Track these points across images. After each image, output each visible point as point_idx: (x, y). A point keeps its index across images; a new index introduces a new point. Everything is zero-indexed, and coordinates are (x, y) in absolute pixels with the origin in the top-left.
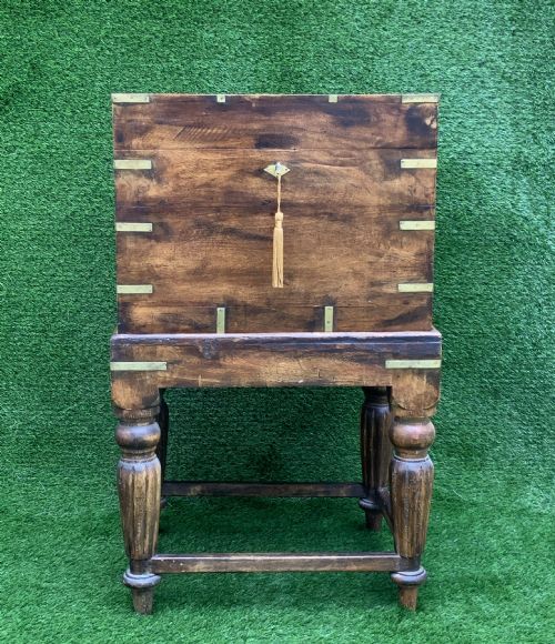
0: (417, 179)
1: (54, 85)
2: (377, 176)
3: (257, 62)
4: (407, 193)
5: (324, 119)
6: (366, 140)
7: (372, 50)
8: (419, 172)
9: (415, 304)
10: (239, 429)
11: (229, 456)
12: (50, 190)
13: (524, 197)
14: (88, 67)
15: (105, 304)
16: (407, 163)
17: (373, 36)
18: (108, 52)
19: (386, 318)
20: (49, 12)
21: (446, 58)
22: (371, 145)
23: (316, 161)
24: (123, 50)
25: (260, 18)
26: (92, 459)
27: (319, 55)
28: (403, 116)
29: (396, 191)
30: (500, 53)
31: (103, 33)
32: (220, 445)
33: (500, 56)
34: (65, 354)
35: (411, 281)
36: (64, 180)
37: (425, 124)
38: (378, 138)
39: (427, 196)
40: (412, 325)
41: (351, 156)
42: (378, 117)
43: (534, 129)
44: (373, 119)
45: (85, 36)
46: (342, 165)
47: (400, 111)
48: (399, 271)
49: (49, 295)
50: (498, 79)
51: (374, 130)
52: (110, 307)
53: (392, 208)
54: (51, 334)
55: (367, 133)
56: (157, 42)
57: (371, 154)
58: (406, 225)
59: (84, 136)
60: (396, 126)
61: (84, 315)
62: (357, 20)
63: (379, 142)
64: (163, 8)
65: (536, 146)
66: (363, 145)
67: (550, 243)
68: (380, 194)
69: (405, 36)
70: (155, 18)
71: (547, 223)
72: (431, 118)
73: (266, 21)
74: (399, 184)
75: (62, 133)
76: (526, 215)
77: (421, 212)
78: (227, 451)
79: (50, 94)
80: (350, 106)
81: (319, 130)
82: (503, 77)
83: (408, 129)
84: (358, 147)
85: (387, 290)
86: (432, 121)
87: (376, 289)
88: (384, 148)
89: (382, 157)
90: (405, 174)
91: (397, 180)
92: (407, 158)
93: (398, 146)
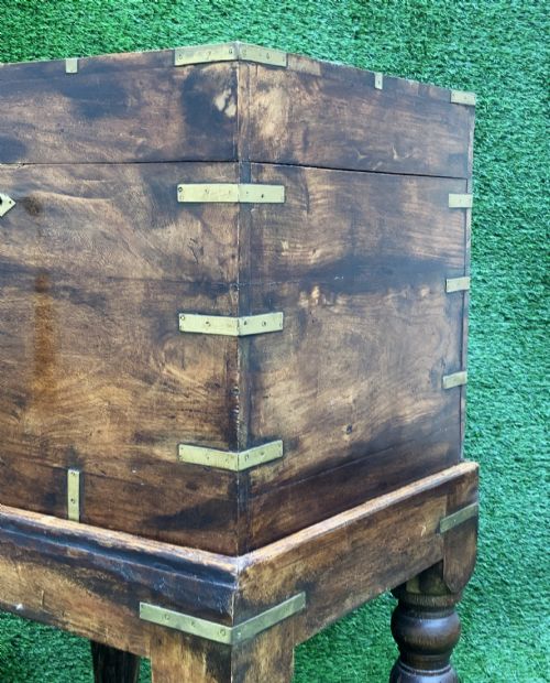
0: (204, 225)
2: (140, 217)
4: (188, 254)
5: (59, 105)
6: (121, 145)
8: (208, 210)
9: (208, 493)
16: (190, 193)
19: (160, 512)
22: (130, 155)
23: (51, 188)
28: (177, 94)
29: (171, 249)
35: (199, 442)
37: (216, 108)
38: (140, 141)
39: (223, 262)
40: (202, 537)
41: (99, 178)
42: (138, 97)
44: (131, 101)
46: (87, 195)
47: (173, 82)
48: (181, 417)
51: (133, 124)
53: (165, 285)
55: (119, 129)
57: (131, 174)
58: (191, 323)
60: (167, 116)
63: (141, 148)
66: (117, 156)
68: (147, 254)
72: (225, 94)
74: (177, 235)
77: (214, 297)
80: (96, 79)
81: (54, 128)
83: (187, 121)
84: (109, 159)
85: (162, 453)
86: (227, 101)
87: (144, 448)
88: (151, 161)
89: (146, 179)
90: (185, 214)
91: (172, 228)
92: (188, 181)
93: (171, 156)
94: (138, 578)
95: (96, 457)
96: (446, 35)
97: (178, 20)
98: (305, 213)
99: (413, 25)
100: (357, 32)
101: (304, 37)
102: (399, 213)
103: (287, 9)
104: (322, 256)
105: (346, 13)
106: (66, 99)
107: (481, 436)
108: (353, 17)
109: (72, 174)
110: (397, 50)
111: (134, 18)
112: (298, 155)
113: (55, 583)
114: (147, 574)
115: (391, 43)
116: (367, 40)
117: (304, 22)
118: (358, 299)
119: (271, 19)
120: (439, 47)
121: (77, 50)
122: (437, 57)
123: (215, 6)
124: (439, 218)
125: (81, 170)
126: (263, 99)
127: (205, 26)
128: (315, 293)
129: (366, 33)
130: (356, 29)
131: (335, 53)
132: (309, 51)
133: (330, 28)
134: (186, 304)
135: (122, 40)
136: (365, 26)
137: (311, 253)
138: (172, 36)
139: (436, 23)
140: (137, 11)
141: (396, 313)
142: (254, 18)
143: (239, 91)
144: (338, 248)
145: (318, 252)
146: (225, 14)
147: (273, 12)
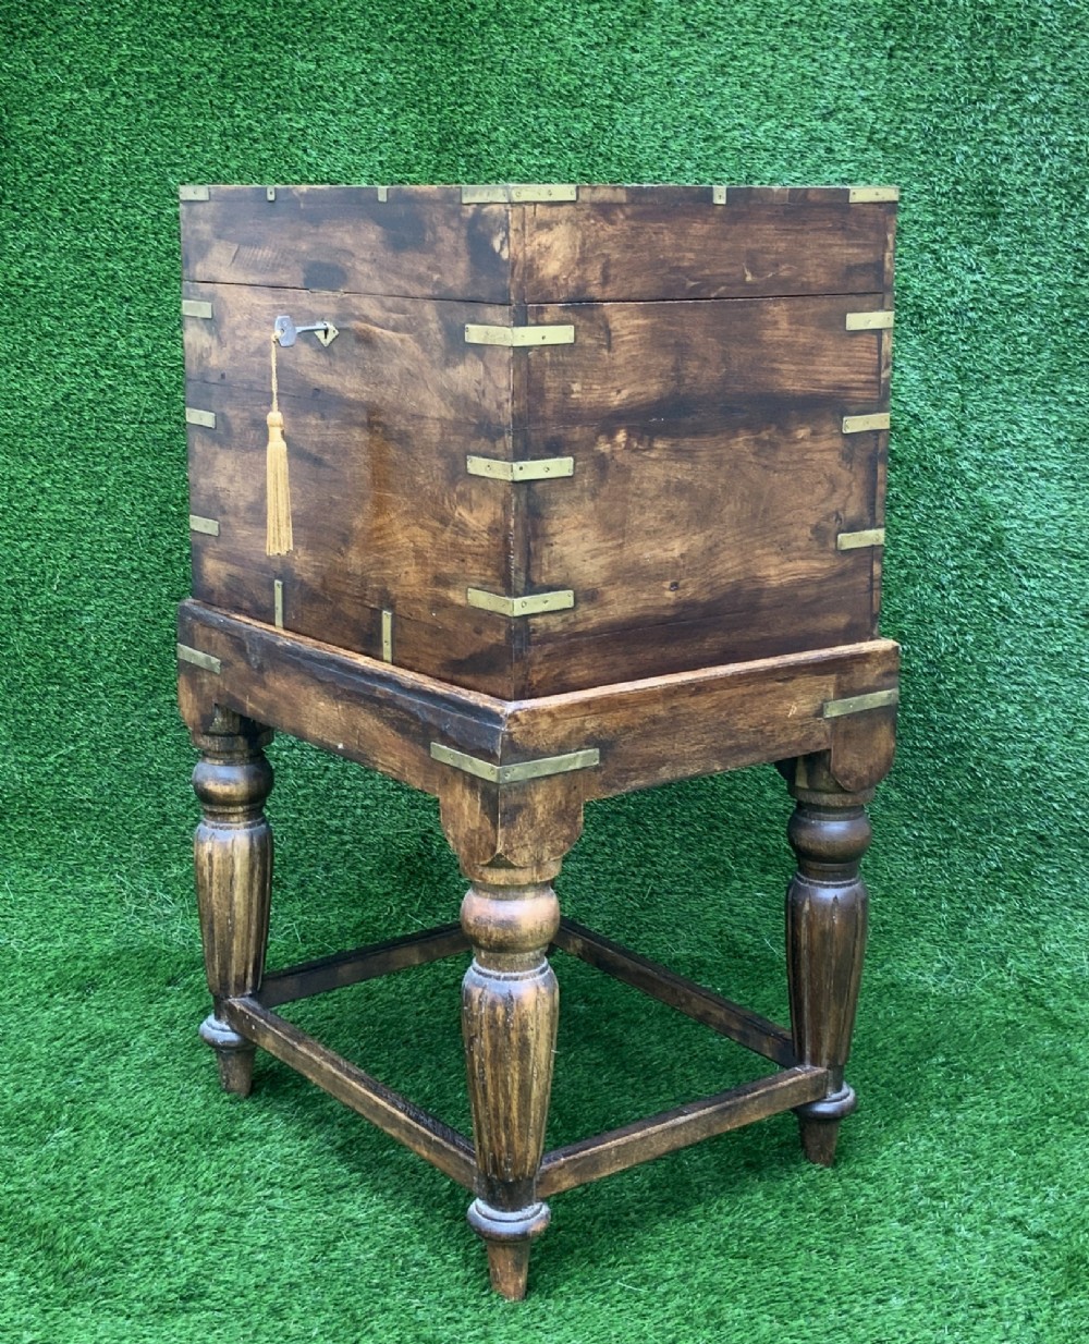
0: (486, 367)
1: (30, 161)
2: (436, 355)
3: (395, 115)
4: (473, 396)
5: (372, 234)
6: (421, 280)
7: (609, 90)
8: (488, 352)
9: (493, 637)
10: (368, 802)
11: (348, 853)
12: (25, 354)
13: (914, 376)
14: (89, 128)
15: (125, 565)
16: (475, 334)
17: (612, 64)
18: (123, 100)
19: (454, 656)
20: (18, 27)
21: (755, 105)
22: (428, 291)
23: (366, 319)
24: (151, 96)
25: (402, 33)
26: (100, 847)
27: (508, 101)
28: (464, 232)
29: (460, 390)
30: (863, 93)
31: (115, 64)
32: (332, 832)
33: (865, 99)
34: (52, 653)
35: (483, 586)
36: (50, 335)
37: (493, 250)
38: (436, 277)
39: (500, 406)
40: (485, 682)
41: (404, 312)
42: (435, 233)
43: (934, 241)
44: (429, 236)
45: (81, 70)
46: (395, 329)
47: (461, 220)
48: (470, 562)
49: (25, 545)
50: (862, 142)
51: (430, 259)
52: (133, 570)
53: (457, 426)
54: (28, 618)
55: (418, 263)
56: (213, 79)
57: (429, 309)
58: (477, 466)
59: (83, 255)
60: (456, 253)
61: (85, 584)
62: (581, 34)
63: (437, 284)
64: (221, 16)
65: (939, 275)
66: (416, 290)
67: (965, 465)
68: (443, 393)
69: (675, 63)
70: (207, 35)
71: (960, 427)
72: (502, 235)
73: (411, 37)
74: (465, 375)
75: (46, 249)
76: (916, 411)
77: (493, 440)
78: (344, 843)
79: (23, 178)
80: (402, 210)
81: (368, 257)
82: (870, 140)
83: (472, 260)
84: (412, 294)
85: (455, 596)
86: (502, 243)
87: (441, 591)
88: (443, 298)
89: (441, 317)
90: (471, 355)
91: (461, 368)
92: (473, 322)
93: (459, 295)
94: (430, 718)
95: (405, 598)
96: (1025, 47)
97: (639, 48)
98: (605, 352)
99: (975, 33)
100: (892, 49)
101: (814, 60)
102: (758, 343)
103: (791, 21)
104: (630, 396)
105: (875, 24)
106: (378, 228)
107: (1061, 626)
108: (886, 27)
109: (383, 306)
110: (949, 70)
111: (581, 49)
112: (595, 291)
113: (368, 722)
114: (437, 714)
115: (942, 61)
116: (906, 59)
117: (815, 39)
118: (687, 443)
119: (768, 38)
120: (1014, 63)
121: (508, 97)
122: (1011, 79)
123: (689, 26)
124: (828, 343)
125: (389, 302)
126: (544, 238)
127: (675, 53)
128: (621, 437)
129: (905, 49)
130: (891, 43)
131: (858, 80)
132: (821, 79)
133: (852, 44)
134: (473, 447)
135: (565, 79)
136: (903, 39)
137: (613, 394)
138: (629, 70)
139: (1011, 29)
140: (584, 39)
141: (751, 458)
142: (743, 39)
143: (512, 234)
144: (654, 388)
145: (625, 393)
146: (703, 35)
147: (771, 27)
